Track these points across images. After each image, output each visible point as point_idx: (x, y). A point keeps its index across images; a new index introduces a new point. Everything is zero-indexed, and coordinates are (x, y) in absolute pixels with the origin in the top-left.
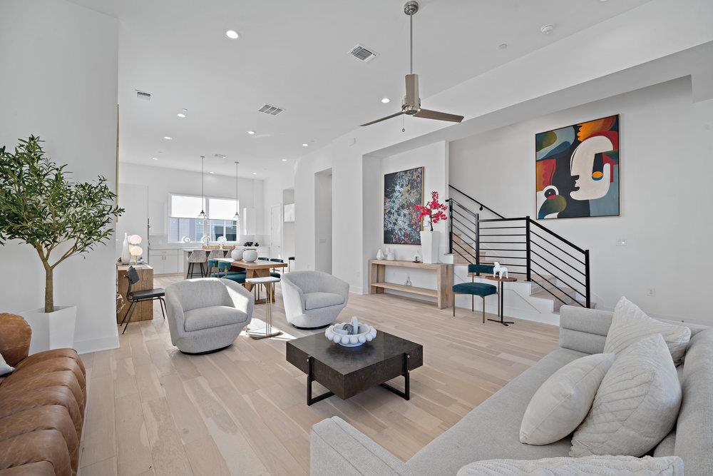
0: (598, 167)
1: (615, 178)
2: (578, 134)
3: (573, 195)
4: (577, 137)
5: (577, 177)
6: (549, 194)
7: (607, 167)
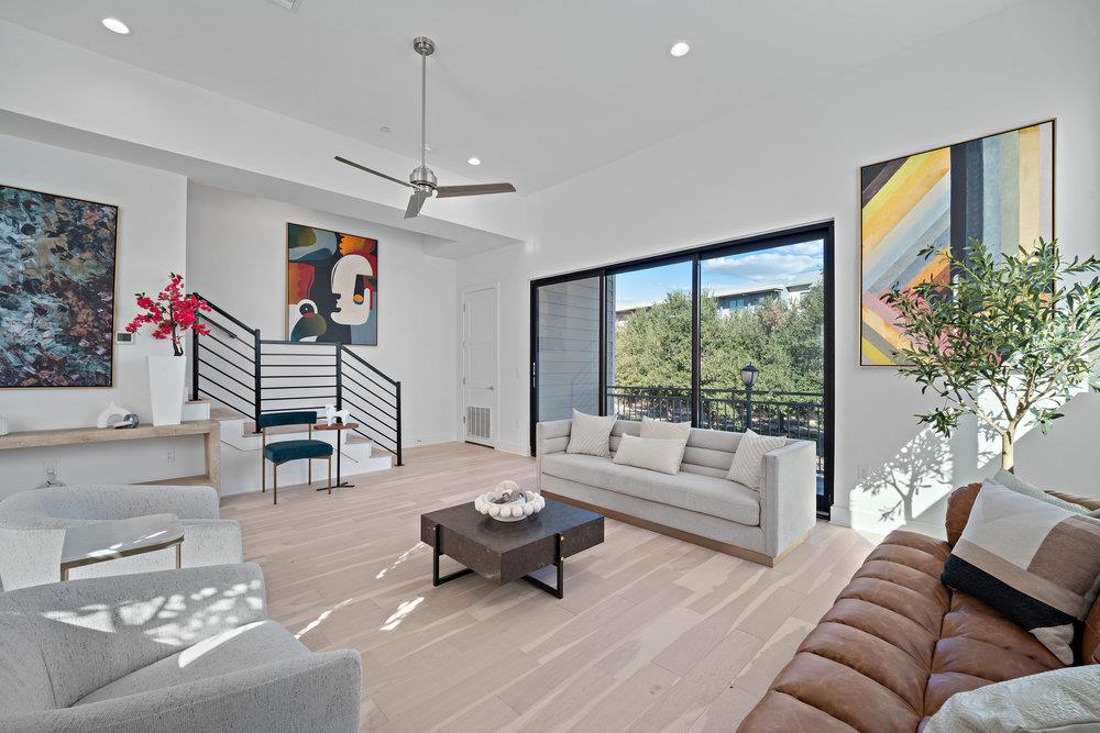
0: (359, 290)
1: (373, 306)
2: (340, 245)
3: (334, 316)
4: (339, 248)
5: (339, 296)
6: (305, 310)
7: (367, 292)
